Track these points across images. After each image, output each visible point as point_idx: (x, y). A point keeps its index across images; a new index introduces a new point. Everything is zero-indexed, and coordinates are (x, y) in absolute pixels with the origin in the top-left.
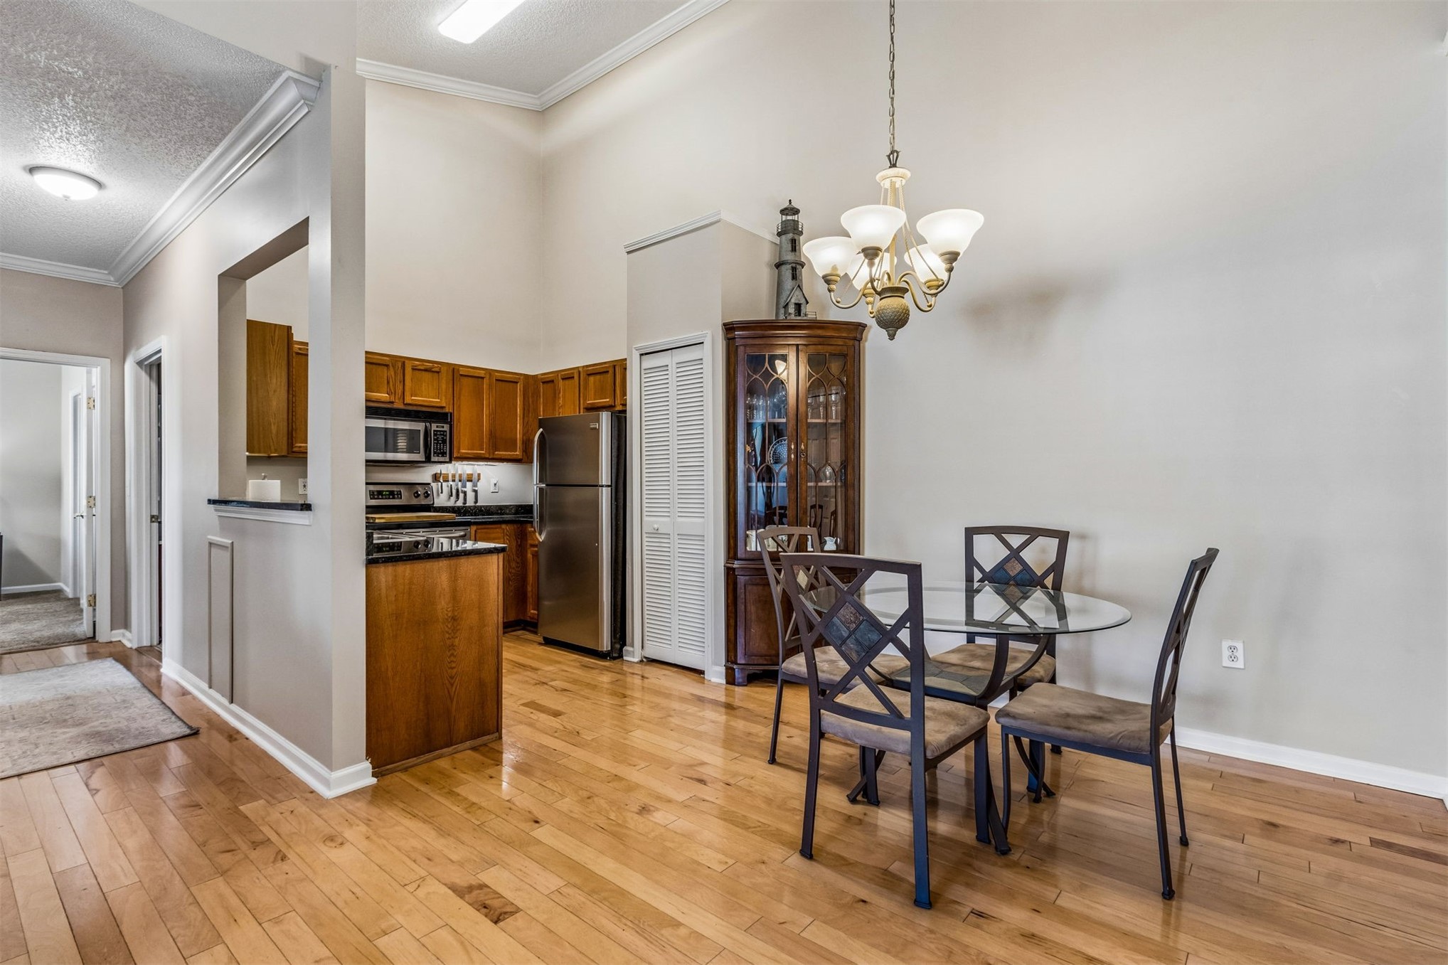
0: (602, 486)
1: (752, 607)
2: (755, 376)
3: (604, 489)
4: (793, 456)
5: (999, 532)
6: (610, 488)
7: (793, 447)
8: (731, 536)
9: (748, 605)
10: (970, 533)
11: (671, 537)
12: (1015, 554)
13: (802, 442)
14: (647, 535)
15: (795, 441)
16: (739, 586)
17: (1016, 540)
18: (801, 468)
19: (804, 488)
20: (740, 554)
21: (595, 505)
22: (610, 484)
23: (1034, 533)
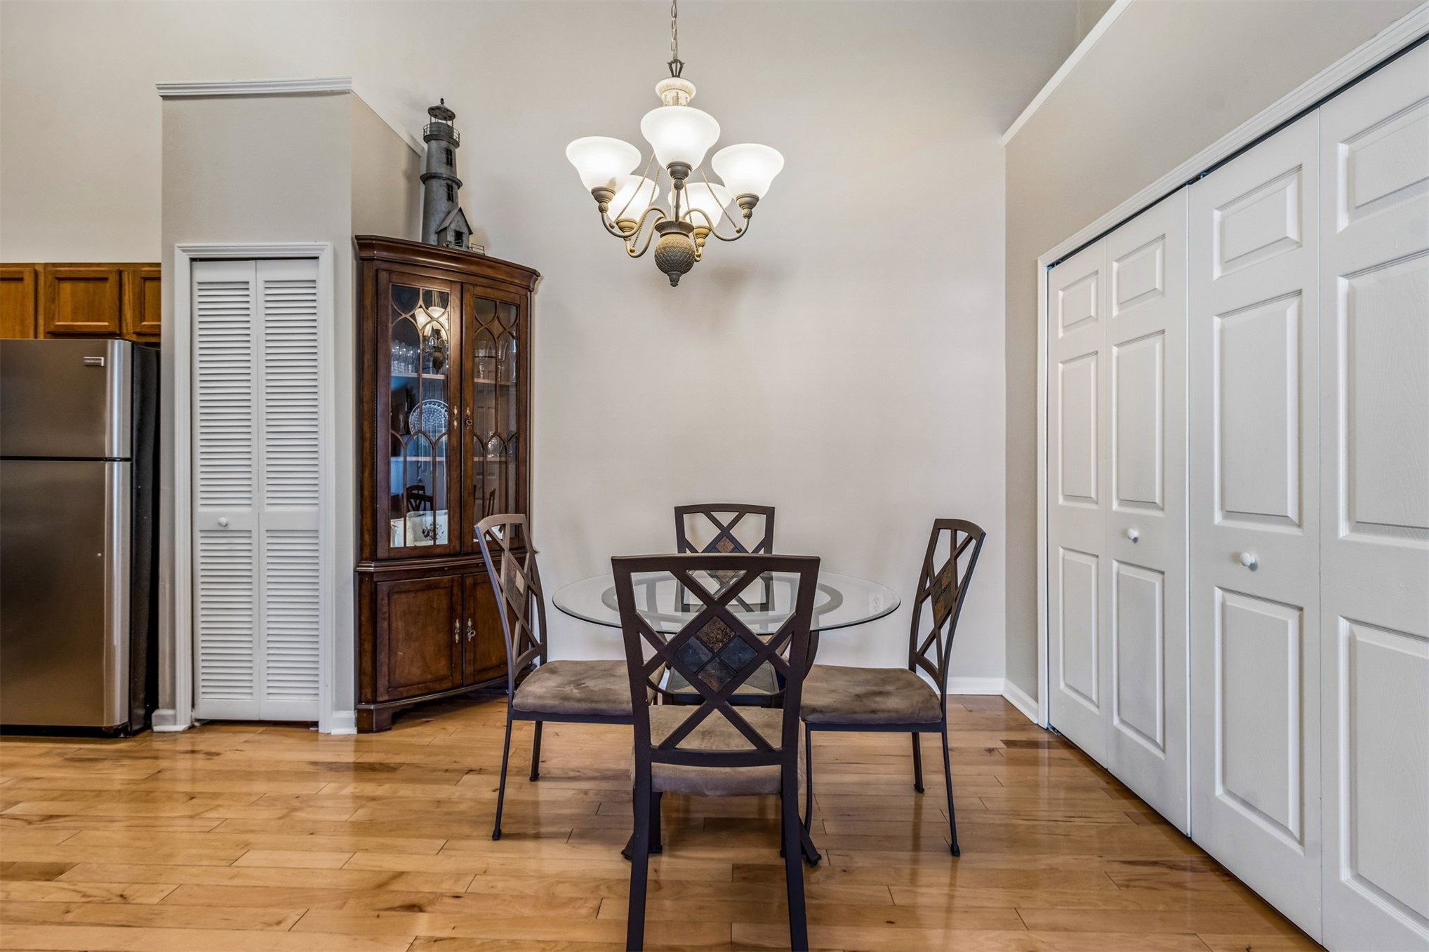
0: (114, 460)
1: (400, 623)
2: (404, 316)
3: (116, 464)
4: (455, 423)
5: (708, 510)
6: (128, 464)
7: (456, 411)
8: (365, 528)
9: (393, 619)
10: (680, 512)
11: (254, 534)
12: (725, 532)
13: (468, 406)
14: (203, 534)
15: (459, 404)
16: (380, 597)
17: (725, 518)
18: (466, 439)
19: (469, 464)
20: (381, 553)
21: (98, 491)
22: (128, 456)
23: (742, 510)
